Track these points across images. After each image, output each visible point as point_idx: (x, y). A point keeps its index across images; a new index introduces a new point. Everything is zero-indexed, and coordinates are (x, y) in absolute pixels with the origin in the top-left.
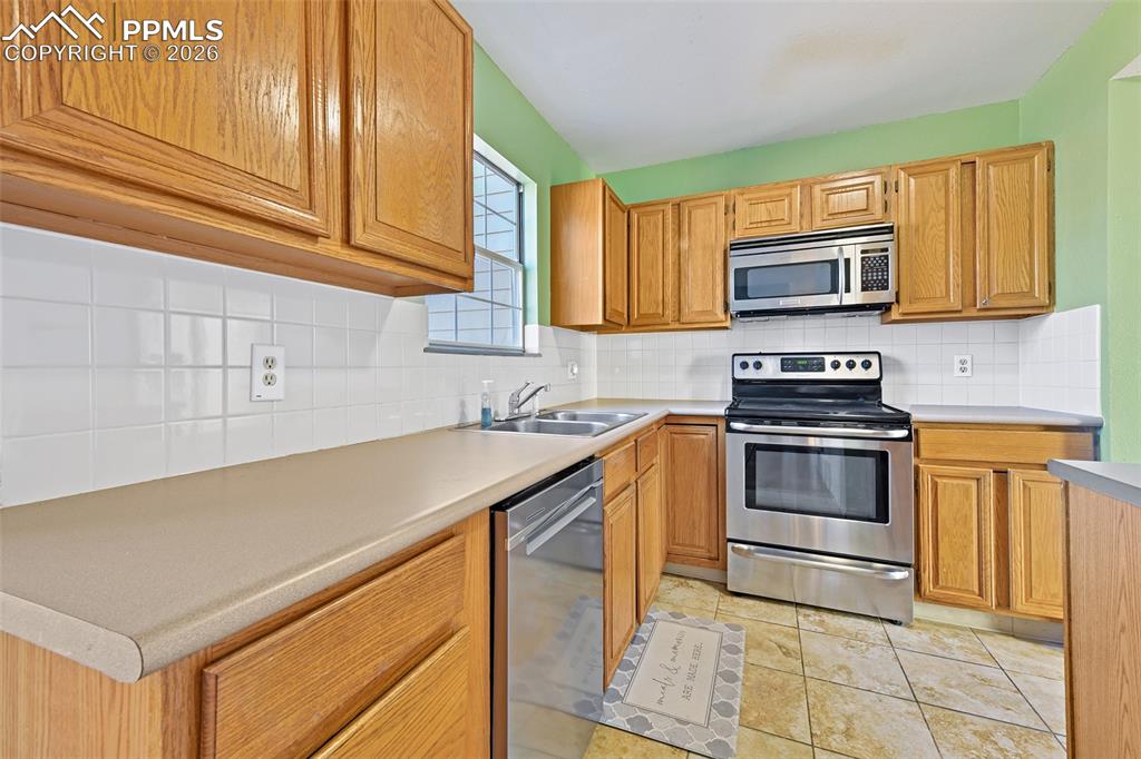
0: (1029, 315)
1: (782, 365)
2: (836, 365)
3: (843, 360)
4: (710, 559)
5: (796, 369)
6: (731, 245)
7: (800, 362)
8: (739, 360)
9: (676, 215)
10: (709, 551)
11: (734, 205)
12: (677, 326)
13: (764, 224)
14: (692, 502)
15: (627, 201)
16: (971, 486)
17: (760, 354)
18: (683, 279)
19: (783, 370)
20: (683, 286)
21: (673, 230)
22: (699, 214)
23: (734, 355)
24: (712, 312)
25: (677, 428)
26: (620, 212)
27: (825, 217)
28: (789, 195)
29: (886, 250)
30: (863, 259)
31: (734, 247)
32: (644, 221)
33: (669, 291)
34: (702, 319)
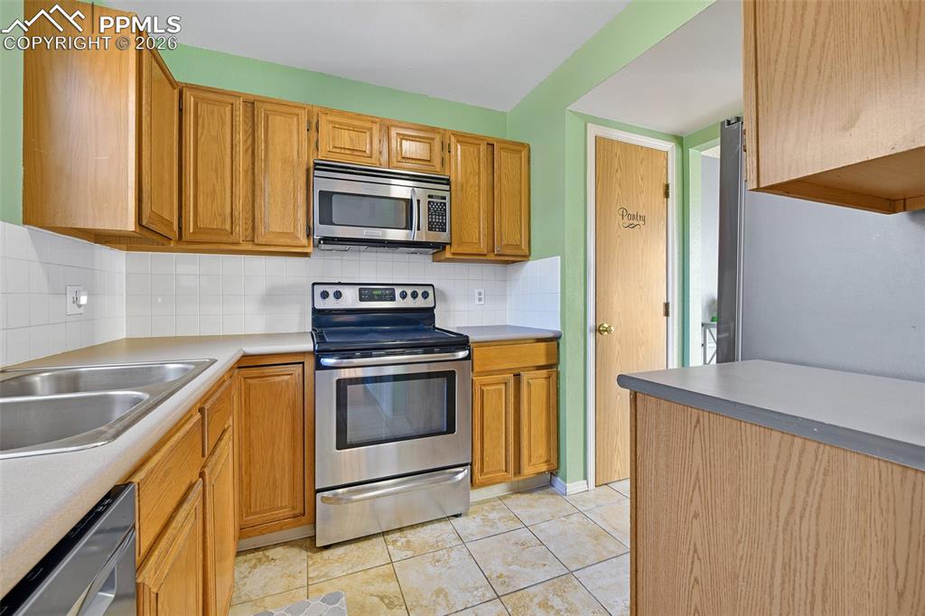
0: (514, 262)
1: (360, 295)
2: (404, 295)
3: (409, 291)
4: (295, 516)
5: (372, 299)
6: (316, 164)
7: (375, 293)
8: (319, 289)
9: (249, 114)
10: (293, 508)
11: (317, 123)
12: (250, 247)
13: (347, 152)
14: (272, 457)
15: (179, 77)
16: (501, 389)
17: (340, 284)
18: (258, 192)
19: (361, 300)
20: (258, 200)
21: (246, 132)
22: (277, 121)
23: (314, 284)
24: (293, 235)
25: (255, 372)
26: (168, 87)
27: (399, 159)
28: (371, 129)
29: (444, 198)
30: (429, 202)
31: (317, 166)
32: (203, 108)
33: (239, 205)
34: (281, 241)
